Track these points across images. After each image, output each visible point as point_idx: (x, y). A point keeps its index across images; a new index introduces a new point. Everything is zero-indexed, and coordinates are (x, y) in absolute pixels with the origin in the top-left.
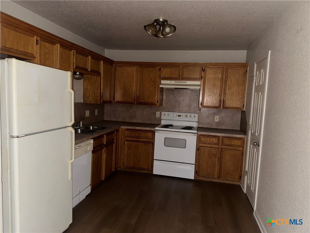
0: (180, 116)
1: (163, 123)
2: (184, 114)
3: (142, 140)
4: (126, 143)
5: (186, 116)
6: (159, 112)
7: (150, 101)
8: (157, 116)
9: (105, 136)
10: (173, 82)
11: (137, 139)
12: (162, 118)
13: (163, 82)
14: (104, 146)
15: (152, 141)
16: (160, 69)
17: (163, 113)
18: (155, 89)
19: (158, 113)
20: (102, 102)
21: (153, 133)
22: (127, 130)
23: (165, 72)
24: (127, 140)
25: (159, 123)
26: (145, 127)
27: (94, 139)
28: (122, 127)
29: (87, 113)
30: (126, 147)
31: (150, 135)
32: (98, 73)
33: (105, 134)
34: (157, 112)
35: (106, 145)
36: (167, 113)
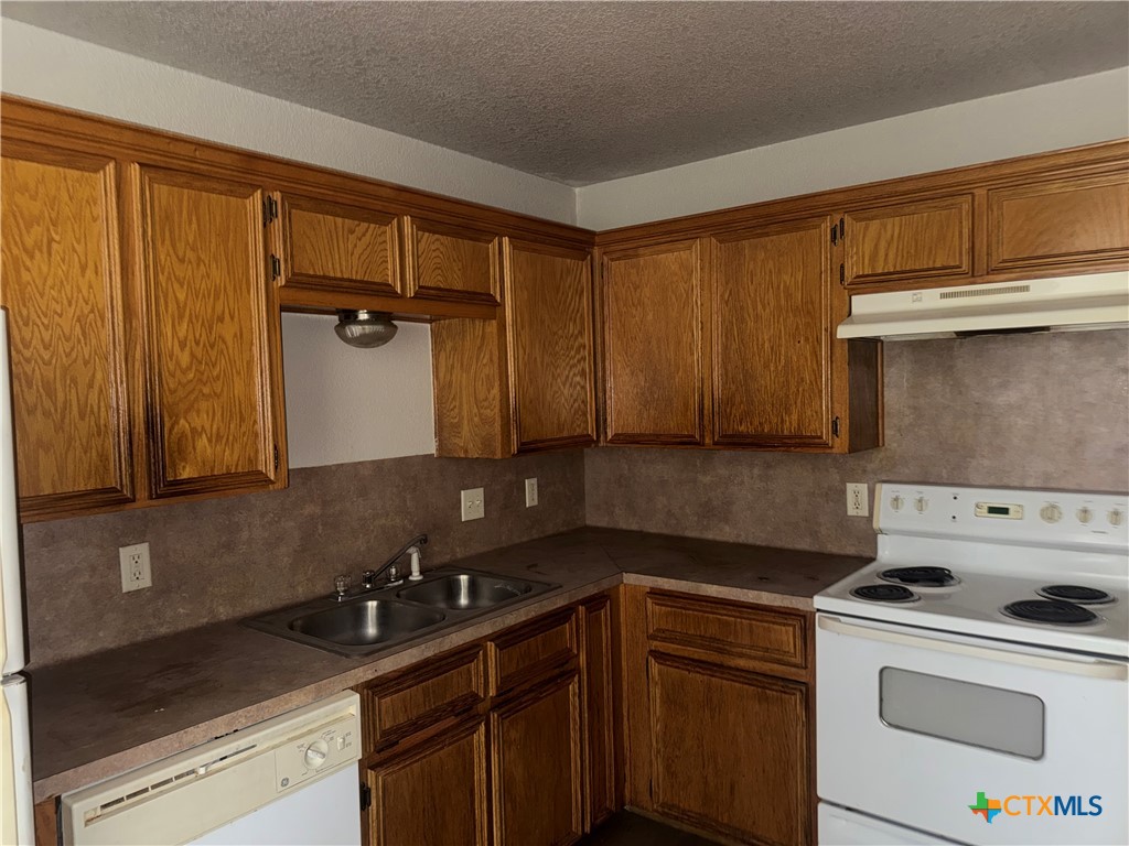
0: (1005, 511)
1: (892, 552)
2: (1033, 501)
3: (742, 663)
4: (655, 668)
5: (1050, 514)
6: (863, 488)
7: (790, 425)
8: (851, 511)
10: (930, 298)
11: (714, 657)
12: (880, 522)
13: (862, 304)
15: (802, 675)
16: (837, 234)
17: (886, 492)
18: (816, 354)
19: (856, 493)
20: (514, 449)
23: (870, 242)
24: (659, 656)
28: (630, 579)
29: (472, 504)
30: (657, 692)
31: (786, 636)
32: (483, 303)
34: (850, 487)
36: (909, 492)
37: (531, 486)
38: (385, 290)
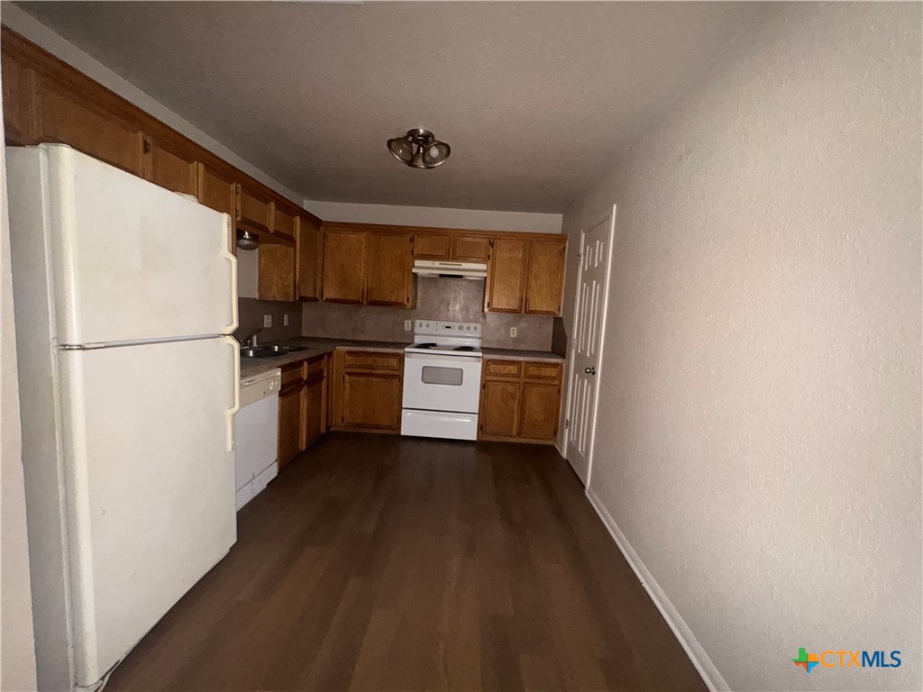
0: (449, 327)
1: (418, 340)
2: (457, 325)
3: (379, 372)
4: (347, 376)
5: (461, 328)
6: (410, 322)
7: (394, 299)
8: (406, 329)
9: (306, 363)
10: (437, 264)
11: (370, 371)
12: (416, 331)
13: (417, 263)
14: (303, 383)
15: (398, 373)
16: (412, 240)
17: (418, 322)
18: (403, 277)
19: (407, 325)
20: (297, 298)
21: (401, 358)
22: (349, 353)
23: (421, 244)
24: (348, 373)
25: (409, 342)
26: (385, 347)
27: (284, 368)
28: (338, 348)
29: (268, 321)
30: (347, 386)
31: (394, 362)
32: (290, 240)
33: (306, 360)
34: (406, 321)
35: (306, 382)
36: (424, 322)
37: (286, 317)
38: (265, 229)
